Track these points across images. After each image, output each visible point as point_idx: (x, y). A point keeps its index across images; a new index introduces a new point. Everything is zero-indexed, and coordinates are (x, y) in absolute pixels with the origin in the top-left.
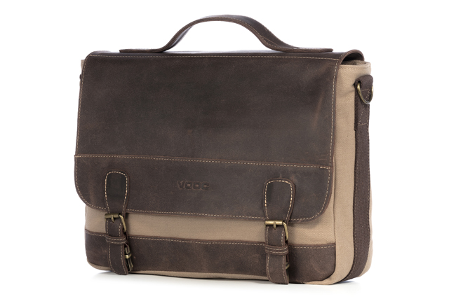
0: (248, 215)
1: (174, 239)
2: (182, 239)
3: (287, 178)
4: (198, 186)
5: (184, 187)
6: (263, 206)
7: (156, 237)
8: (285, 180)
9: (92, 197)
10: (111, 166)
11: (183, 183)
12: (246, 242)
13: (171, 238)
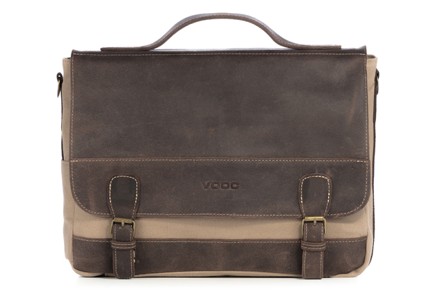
0: (282, 213)
1: (192, 240)
2: (201, 240)
3: (324, 173)
4: (226, 185)
5: (210, 187)
6: (299, 203)
7: (171, 240)
8: (322, 175)
9: (92, 204)
10: (116, 170)
11: (209, 184)
12: (278, 240)
13: (188, 240)
